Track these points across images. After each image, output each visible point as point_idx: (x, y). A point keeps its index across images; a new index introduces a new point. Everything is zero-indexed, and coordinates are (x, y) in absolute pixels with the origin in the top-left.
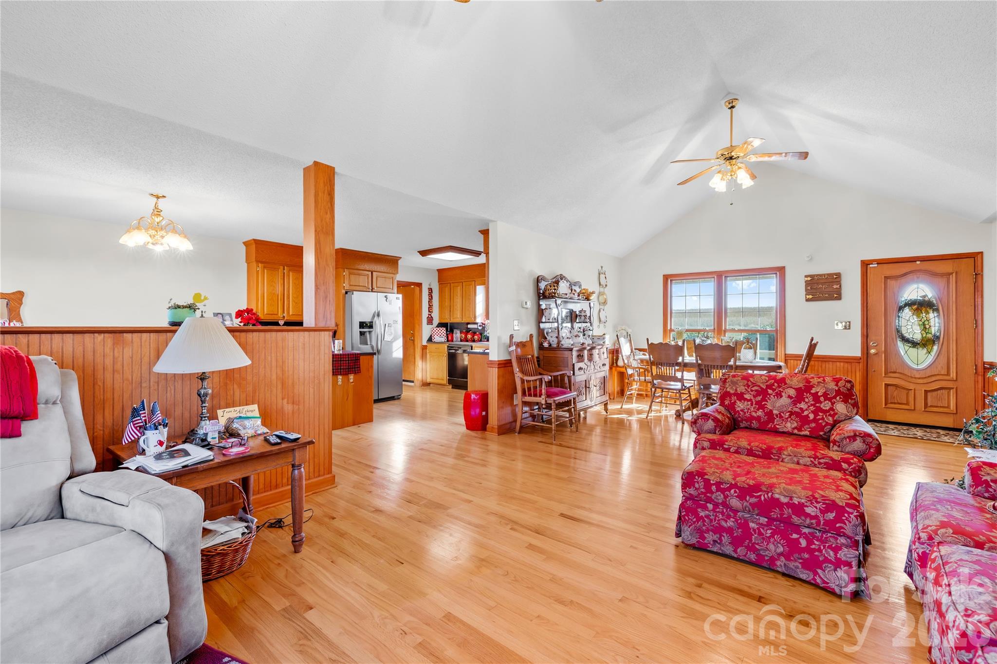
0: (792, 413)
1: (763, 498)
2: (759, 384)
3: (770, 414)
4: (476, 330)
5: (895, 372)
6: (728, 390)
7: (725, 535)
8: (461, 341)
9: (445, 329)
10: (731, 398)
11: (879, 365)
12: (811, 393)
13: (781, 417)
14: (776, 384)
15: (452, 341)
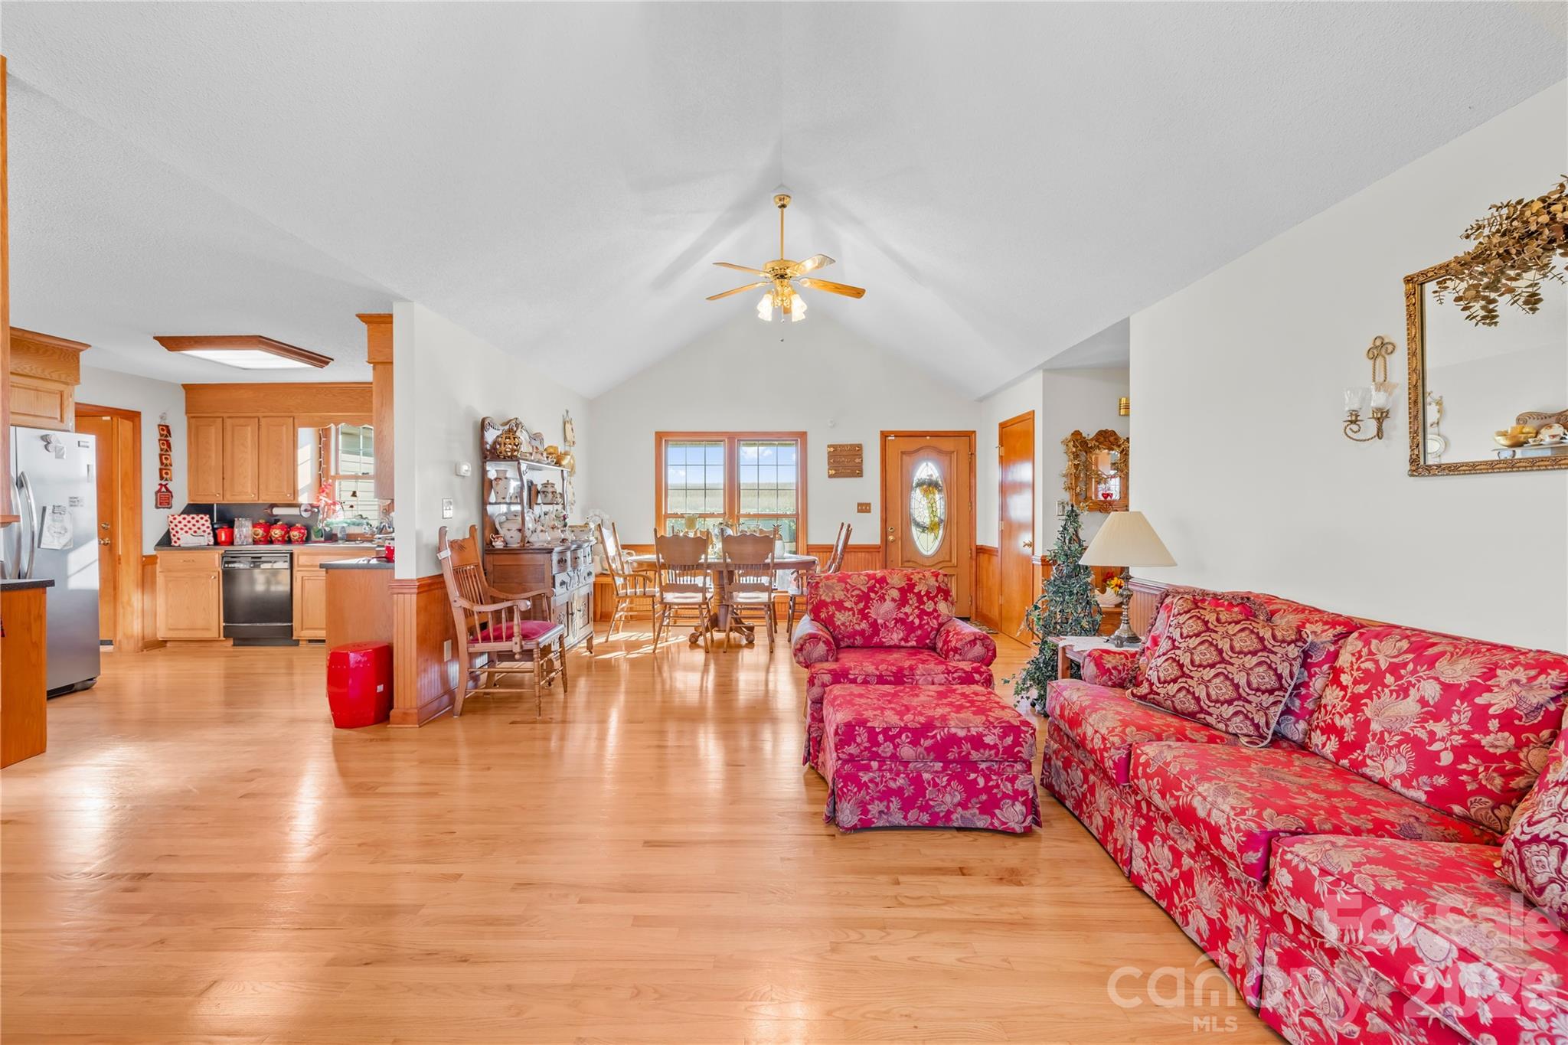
0: (897, 621)
1: (939, 737)
2: (858, 586)
3: (874, 624)
4: (293, 520)
5: (909, 561)
6: (823, 598)
7: (893, 799)
8: (255, 542)
9: (207, 517)
10: (827, 609)
11: (896, 554)
12: (914, 593)
13: (886, 627)
14: (877, 585)
15: (232, 543)
